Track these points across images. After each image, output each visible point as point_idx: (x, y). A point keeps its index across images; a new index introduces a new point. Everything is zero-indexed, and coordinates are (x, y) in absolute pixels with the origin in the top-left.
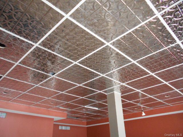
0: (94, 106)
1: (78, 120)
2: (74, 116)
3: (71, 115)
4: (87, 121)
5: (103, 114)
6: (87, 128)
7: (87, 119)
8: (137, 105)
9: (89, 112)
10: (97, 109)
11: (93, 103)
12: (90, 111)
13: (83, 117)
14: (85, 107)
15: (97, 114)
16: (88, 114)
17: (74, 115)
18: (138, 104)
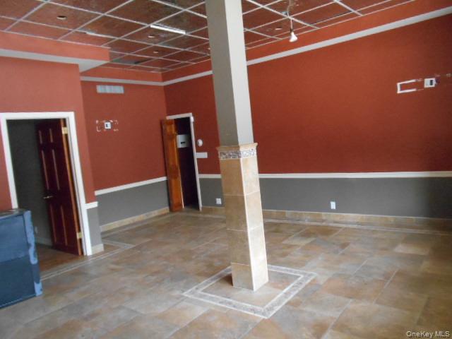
0: (175, 22)
1: (139, 68)
2: (129, 56)
3: (121, 55)
4: (162, 70)
5: (199, 49)
6: (166, 87)
7: (163, 63)
8: (281, 17)
9: (164, 44)
10: (183, 32)
11: (170, 14)
12: (165, 38)
13: (150, 59)
14: (152, 26)
15: (184, 48)
16: (162, 51)
17: (127, 54)
18: (283, 14)
